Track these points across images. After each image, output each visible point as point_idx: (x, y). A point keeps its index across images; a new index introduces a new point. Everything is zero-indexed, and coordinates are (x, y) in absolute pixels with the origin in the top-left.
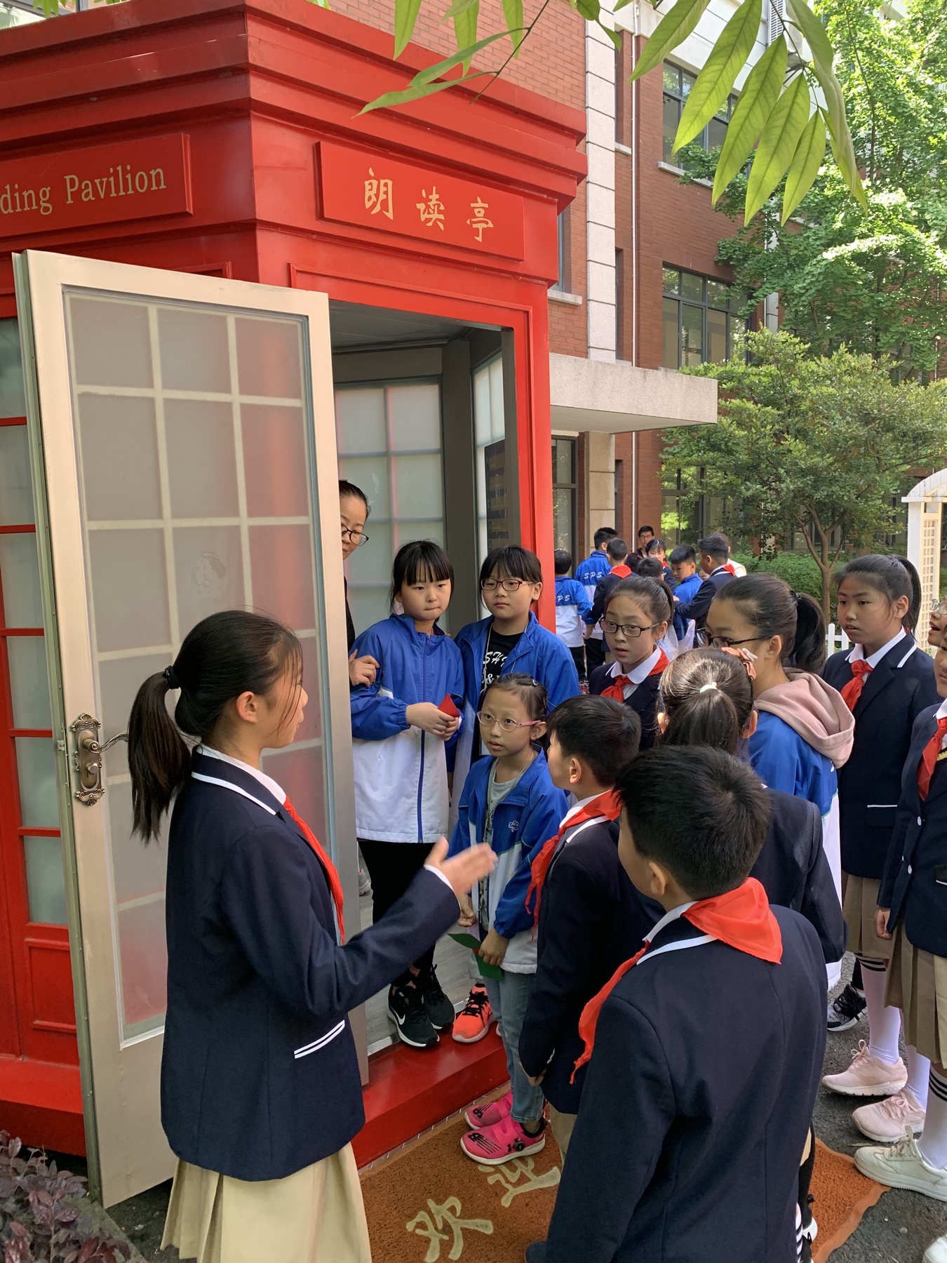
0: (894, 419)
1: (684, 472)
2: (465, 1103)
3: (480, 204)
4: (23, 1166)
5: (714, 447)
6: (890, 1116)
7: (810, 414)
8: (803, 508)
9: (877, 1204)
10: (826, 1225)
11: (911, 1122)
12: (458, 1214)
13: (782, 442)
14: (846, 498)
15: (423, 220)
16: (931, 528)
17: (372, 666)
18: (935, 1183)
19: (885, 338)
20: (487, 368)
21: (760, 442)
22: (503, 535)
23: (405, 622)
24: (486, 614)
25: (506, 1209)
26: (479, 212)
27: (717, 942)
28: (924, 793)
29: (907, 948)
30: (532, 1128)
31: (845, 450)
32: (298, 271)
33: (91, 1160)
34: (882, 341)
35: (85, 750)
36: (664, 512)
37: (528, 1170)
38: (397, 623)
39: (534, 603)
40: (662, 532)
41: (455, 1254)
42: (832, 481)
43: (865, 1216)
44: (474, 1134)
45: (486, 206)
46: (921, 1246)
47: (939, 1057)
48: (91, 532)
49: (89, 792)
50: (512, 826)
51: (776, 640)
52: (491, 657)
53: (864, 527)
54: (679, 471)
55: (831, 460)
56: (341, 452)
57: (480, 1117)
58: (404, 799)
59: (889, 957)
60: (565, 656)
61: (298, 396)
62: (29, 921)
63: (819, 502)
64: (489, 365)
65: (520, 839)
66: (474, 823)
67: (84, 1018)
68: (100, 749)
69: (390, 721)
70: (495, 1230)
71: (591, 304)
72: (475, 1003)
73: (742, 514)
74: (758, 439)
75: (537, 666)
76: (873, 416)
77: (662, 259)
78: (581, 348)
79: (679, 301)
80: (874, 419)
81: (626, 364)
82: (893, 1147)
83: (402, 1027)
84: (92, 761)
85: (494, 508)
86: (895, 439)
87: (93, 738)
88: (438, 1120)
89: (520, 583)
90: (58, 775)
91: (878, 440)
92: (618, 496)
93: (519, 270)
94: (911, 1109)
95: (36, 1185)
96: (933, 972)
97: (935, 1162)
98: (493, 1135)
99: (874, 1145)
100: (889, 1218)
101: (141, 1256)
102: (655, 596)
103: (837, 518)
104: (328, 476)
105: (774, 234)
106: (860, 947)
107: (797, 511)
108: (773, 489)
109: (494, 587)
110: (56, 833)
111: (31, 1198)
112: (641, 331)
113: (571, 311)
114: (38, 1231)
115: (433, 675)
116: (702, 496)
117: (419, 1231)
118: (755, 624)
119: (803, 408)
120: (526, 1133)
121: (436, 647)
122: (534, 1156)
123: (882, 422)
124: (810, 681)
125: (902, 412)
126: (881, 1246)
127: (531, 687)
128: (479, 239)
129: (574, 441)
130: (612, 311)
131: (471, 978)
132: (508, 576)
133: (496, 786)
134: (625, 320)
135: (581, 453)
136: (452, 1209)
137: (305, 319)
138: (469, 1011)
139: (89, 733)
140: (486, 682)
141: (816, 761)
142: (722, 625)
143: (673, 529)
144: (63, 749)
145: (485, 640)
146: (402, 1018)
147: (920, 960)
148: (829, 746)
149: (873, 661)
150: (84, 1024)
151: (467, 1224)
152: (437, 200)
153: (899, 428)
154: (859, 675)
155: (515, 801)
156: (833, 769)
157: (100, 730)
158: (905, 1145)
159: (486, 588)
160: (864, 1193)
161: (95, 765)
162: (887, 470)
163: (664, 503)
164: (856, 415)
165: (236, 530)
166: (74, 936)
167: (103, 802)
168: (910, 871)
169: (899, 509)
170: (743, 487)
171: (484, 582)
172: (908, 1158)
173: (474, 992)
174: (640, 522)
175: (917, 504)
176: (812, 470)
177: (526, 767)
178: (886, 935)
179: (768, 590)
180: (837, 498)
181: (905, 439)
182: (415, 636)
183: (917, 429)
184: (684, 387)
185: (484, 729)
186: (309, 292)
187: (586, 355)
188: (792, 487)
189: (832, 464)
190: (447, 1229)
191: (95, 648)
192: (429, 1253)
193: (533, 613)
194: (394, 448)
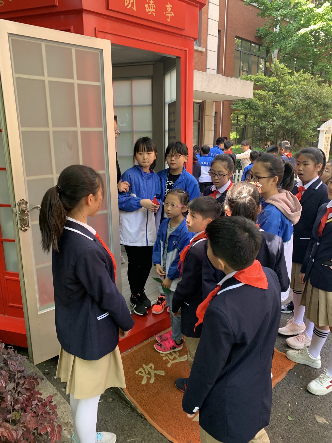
0: (317, 99)
1: (239, 117)
2: (156, 333)
3: (169, 6)
4: (6, 352)
5: (251, 108)
6: (299, 341)
7: (287, 96)
8: (281, 132)
9: (293, 368)
10: (275, 374)
11: (306, 342)
12: (153, 369)
13: (276, 106)
14: (297, 128)
15: (147, 11)
16: (327, 140)
17: (127, 185)
18: (313, 362)
19: (316, 68)
20: (170, 73)
21: (268, 106)
22: (175, 138)
23: (138, 168)
24: (167, 167)
25: (169, 368)
26: (169, 9)
27: (246, 285)
28: (320, 234)
29: (310, 286)
30: (178, 342)
31: (298, 110)
32: (99, 31)
33: (29, 349)
34: (315, 69)
35: (23, 212)
36: (231, 132)
37: (177, 355)
38: (136, 169)
39: (185, 163)
40: (230, 139)
41: (152, 381)
42: (293, 122)
43: (289, 372)
44: (159, 344)
45: (172, 6)
46: (307, 382)
47: (318, 322)
48: (22, 132)
49: (25, 227)
50: (174, 242)
51: (276, 178)
52: (169, 183)
53: (303, 139)
54: (237, 117)
55: (293, 114)
56: (114, 105)
57: (161, 338)
58: (141, 232)
59: (303, 290)
60: (195, 183)
61: (98, 81)
62: (6, 270)
63: (287, 130)
64: (170, 72)
65: (177, 247)
66: (162, 241)
67: (25, 304)
68: (28, 212)
69: (135, 205)
70: (165, 374)
71: (208, 51)
72: (160, 301)
73: (259, 133)
74: (267, 105)
75: (185, 187)
76: (310, 97)
77: (235, 35)
78: (204, 69)
79: (241, 51)
80: (310, 98)
81: (221, 75)
82: (299, 351)
83: (135, 308)
84: (26, 216)
85: (171, 127)
86: (317, 106)
87: (25, 208)
88: (147, 339)
89: (180, 156)
90: (13, 221)
91: (311, 106)
92: (215, 126)
93: (183, 34)
94: (306, 338)
95: (10, 358)
96: (319, 295)
97: (313, 356)
98: (165, 344)
99: (293, 350)
100: (297, 373)
101: (47, 379)
102: (229, 162)
103: (293, 136)
104: (110, 113)
105: (278, 25)
106: (294, 286)
107: (279, 133)
108: (271, 124)
109: (170, 157)
110: (13, 241)
111: (8, 362)
112: (226, 63)
113: (201, 54)
114: (11, 373)
115: (150, 187)
116: (245, 126)
117: (140, 374)
118: (269, 172)
119: (284, 94)
120: (176, 344)
121: (151, 177)
122: (178, 351)
123: (313, 100)
124: (287, 193)
125: (320, 96)
126: (293, 382)
127: (183, 193)
128: (169, 20)
129: (200, 104)
130: (216, 54)
131: (159, 293)
132: (176, 153)
133: (170, 229)
134: (220, 58)
135: (203, 108)
136: (151, 368)
137: (102, 50)
138: (158, 303)
139: (24, 206)
140: (167, 192)
141: (287, 222)
142: (257, 171)
143: (234, 138)
144: (15, 211)
145: (167, 177)
146: (135, 305)
147: (314, 291)
148: (292, 216)
149: (306, 187)
150: (25, 306)
151: (156, 372)
152: (153, 3)
153: (319, 102)
154: (301, 192)
155: (176, 234)
156: (292, 225)
157: (28, 205)
158: (304, 350)
159: (168, 157)
160: (289, 365)
161: (26, 217)
162: (313, 118)
163: (231, 128)
164: (304, 97)
165: (76, 132)
166: (21, 276)
167: (30, 230)
168: (313, 261)
169: (316, 133)
170: (260, 123)
171: (167, 155)
172: (304, 354)
173: (160, 297)
174: (222, 135)
175: (323, 131)
176: (286, 118)
177: (180, 222)
178: (302, 282)
179: (275, 159)
180: (294, 128)
181: (321, 106)
182: (143, 173)
183: (326, 103)
184: (241, 85)
185: (165, 208)
186: (104, 40)
187: (206, 71)
188: (278, 124)
189: (293, 115)
190: (149, 373)
191: (25, 175)
192: (143, 381)
193: (184, 167)
194: (134, 103)
